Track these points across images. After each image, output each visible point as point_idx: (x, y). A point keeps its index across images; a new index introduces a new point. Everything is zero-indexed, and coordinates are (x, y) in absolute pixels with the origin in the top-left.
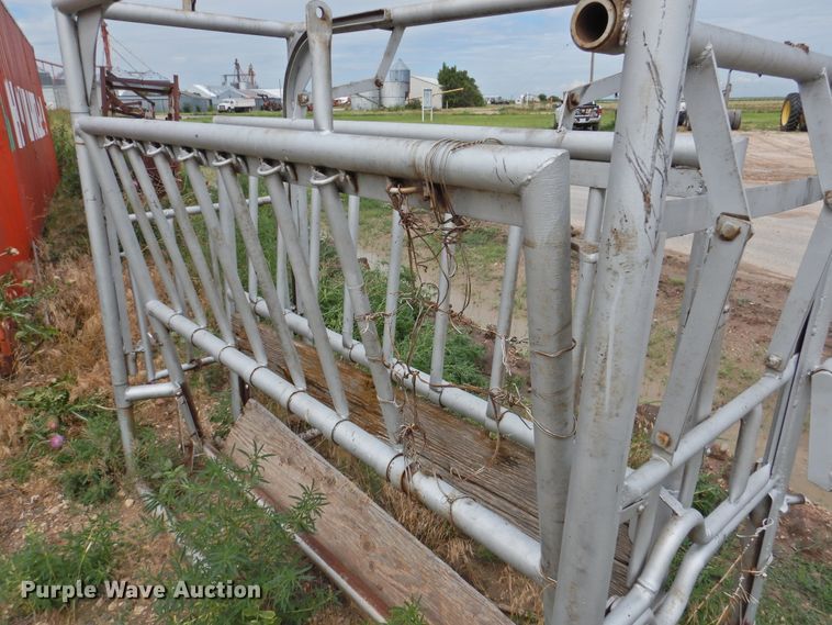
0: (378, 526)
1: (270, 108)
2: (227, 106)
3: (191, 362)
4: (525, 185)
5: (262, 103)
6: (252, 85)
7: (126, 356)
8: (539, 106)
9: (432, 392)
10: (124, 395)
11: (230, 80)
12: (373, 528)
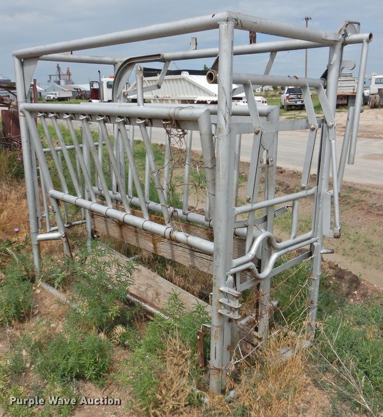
0: (162, 285)
1: (83, 97)
2: (52, 97)
3: (67, 224)
4: (198, 118)
5: (77, 95)
6: (69, 82)
7: (38, 218)
8: (272, 93)
9: (184, 215)
10: (36, 238)
11: (54, 78)
12: (160, 286)
